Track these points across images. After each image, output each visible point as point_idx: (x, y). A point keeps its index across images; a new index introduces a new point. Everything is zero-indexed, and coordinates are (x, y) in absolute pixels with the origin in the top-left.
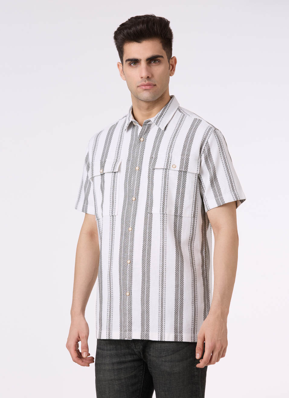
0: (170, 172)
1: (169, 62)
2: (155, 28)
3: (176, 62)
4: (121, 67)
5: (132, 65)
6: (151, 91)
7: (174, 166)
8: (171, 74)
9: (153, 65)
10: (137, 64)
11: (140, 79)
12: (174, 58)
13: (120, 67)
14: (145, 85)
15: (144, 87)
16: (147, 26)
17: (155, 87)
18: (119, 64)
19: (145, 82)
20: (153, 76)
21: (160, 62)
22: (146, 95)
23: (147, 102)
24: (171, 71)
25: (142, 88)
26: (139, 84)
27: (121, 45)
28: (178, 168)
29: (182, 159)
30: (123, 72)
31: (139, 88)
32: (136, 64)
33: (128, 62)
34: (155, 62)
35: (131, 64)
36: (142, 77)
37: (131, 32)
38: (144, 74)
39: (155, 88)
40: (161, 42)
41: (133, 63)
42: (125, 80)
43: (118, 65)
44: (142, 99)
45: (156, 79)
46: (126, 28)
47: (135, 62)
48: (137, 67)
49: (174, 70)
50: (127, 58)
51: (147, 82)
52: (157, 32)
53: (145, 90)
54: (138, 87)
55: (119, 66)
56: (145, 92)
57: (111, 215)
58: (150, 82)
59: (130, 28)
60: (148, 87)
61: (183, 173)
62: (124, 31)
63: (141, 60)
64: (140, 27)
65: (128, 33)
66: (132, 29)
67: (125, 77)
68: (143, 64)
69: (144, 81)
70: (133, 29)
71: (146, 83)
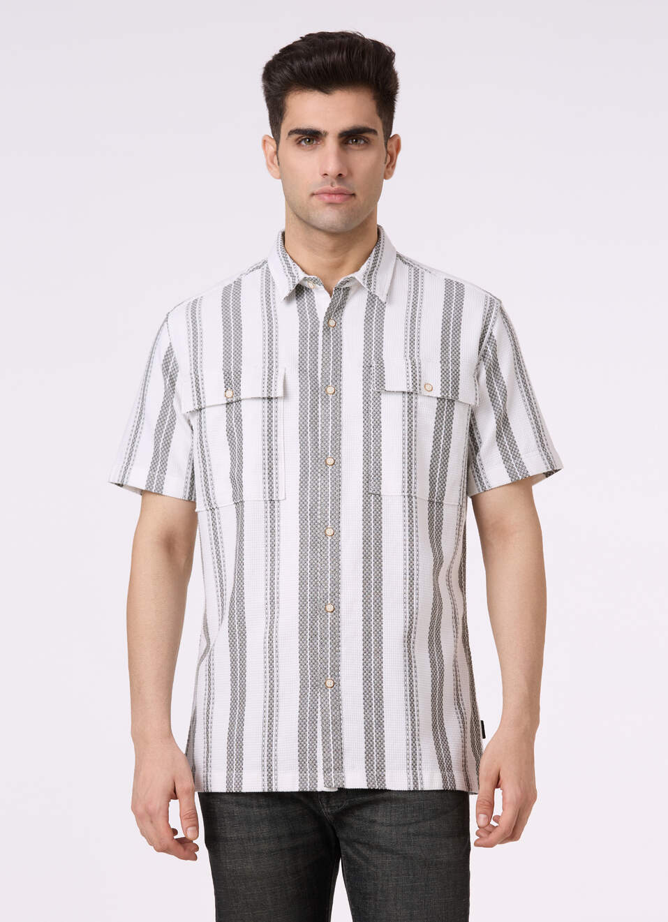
0: (420, 400)
1: (386, 144)
2: (366, 63)
3: (398, 149)
4: (271, 148)
5: (303, 143)
6: (342, 208)
7: (428, 387)
8: (387, 174)
9: (351, 149)
10: (315, 142)
11: (319, 178)
12: (395, 140)
13: (267, 148)
14: (330, 194)
15: (326, 198)
16: (349, 57)
17: (353, 198)
18: (268, 139)
19: (332, 186)
20: (350, 173)
21: (367, 142)
22: (329, 216)
23: (331, 233)
24: (388, 167)
25: (324, 199)
26: (317, 190)
27: (279, 95)
28: (437, 393)
29: (444, 372)
30: (276, 160)
31: (314, 197)
32: (311, 142)
33: (296, 136)
34: (356, 141)
35: (300, 142)
36: (326, 174)
37: (309, 69)
38: (332, 167)
39: (353, 202)
40: (375, 98)
41: (305, 139)
42: (280, 178)
43: (265, 141)
44: (321, 224)
45: (357, 182)
46: (298, 57)
47: (311, 137)
48: (315, 149)
49: (394, 167)
50: (293, 127)
51: (336, 186)
52: (369, 73)
53: (330, 204)
54: (313, 194)
55: (267, 144)
56: (328, 208)
57: (268, 499)
58: (343, 187)
59: (309, 58)
60: (337, 199)
61: (447, 403)
62: (292, 63)
63: (326, 134)
64: (332, 57)
65: (302, 69)
66: (313, 59)
67: (281, 171)
68: (331, 144)
69: (330, 183)
70: (317, 60)
71: (333, 189)
